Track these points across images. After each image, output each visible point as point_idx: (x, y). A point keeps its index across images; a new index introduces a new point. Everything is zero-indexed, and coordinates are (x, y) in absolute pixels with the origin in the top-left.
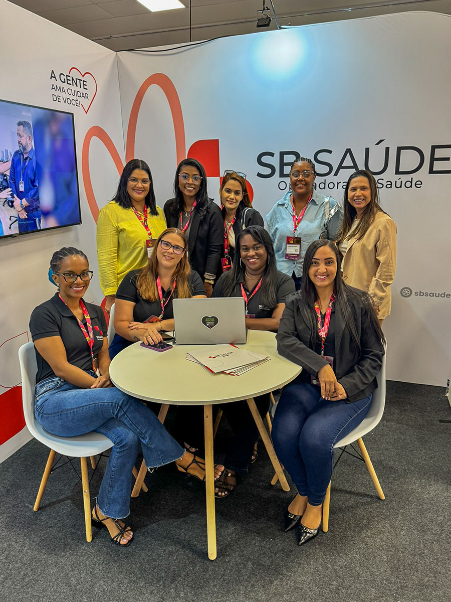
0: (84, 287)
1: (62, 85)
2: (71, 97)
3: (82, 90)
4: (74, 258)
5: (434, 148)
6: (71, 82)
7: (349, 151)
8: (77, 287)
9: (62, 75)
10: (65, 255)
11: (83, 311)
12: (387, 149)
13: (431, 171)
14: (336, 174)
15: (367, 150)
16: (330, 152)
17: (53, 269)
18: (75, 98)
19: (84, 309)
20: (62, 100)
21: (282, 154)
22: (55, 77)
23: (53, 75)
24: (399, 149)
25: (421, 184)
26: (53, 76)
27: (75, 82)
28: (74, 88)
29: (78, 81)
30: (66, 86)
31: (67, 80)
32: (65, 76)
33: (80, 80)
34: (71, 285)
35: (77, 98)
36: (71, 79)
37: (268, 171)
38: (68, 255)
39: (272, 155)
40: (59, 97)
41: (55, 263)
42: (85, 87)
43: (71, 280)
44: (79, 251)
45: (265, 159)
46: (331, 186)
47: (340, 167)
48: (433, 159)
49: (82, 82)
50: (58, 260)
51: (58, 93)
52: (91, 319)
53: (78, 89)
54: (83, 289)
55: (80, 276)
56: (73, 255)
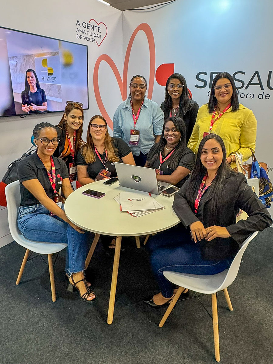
0: (53, 148)
1: (84, 29)
3: (97, 33)
4: (48, 129)
6: (90, 28)
7: (257, 73)
8: (49, 148)
9: (84, 23)
10: (43, 127)
11: (52, 164)
14: (246, 88)
15: (270, 72)
16: (244, 73)
17: (34, 136)
18: (92, 37)
19: (53, 163)
20: (83, 38)
21: (212, 74)
22: (79, 24)
26: (78, 23)
27: (93, 28)
28: (92, 31)
29: (95, 27)
30: (86, 30)
31: (88, 26)
32: (86, 24)
33: (96, 27)
34: (45, 146)
35: (93, 37)
36: (90, 26)
37: (202, 84)
38: (45, 127)
39: (206, 74)
40: (81, 36)
41: (36, 132)
43: (46, 144)
44: (52, 125)
45: (201, 76)
46: (242, 96)
47: (250, 84)
49: (97, 28)
50: (38, 130)
51: (80, 34)
52: (56, 170)
53: (95, 32)
54: (52, 150)
55: (51, 141)
56: (48, 128)
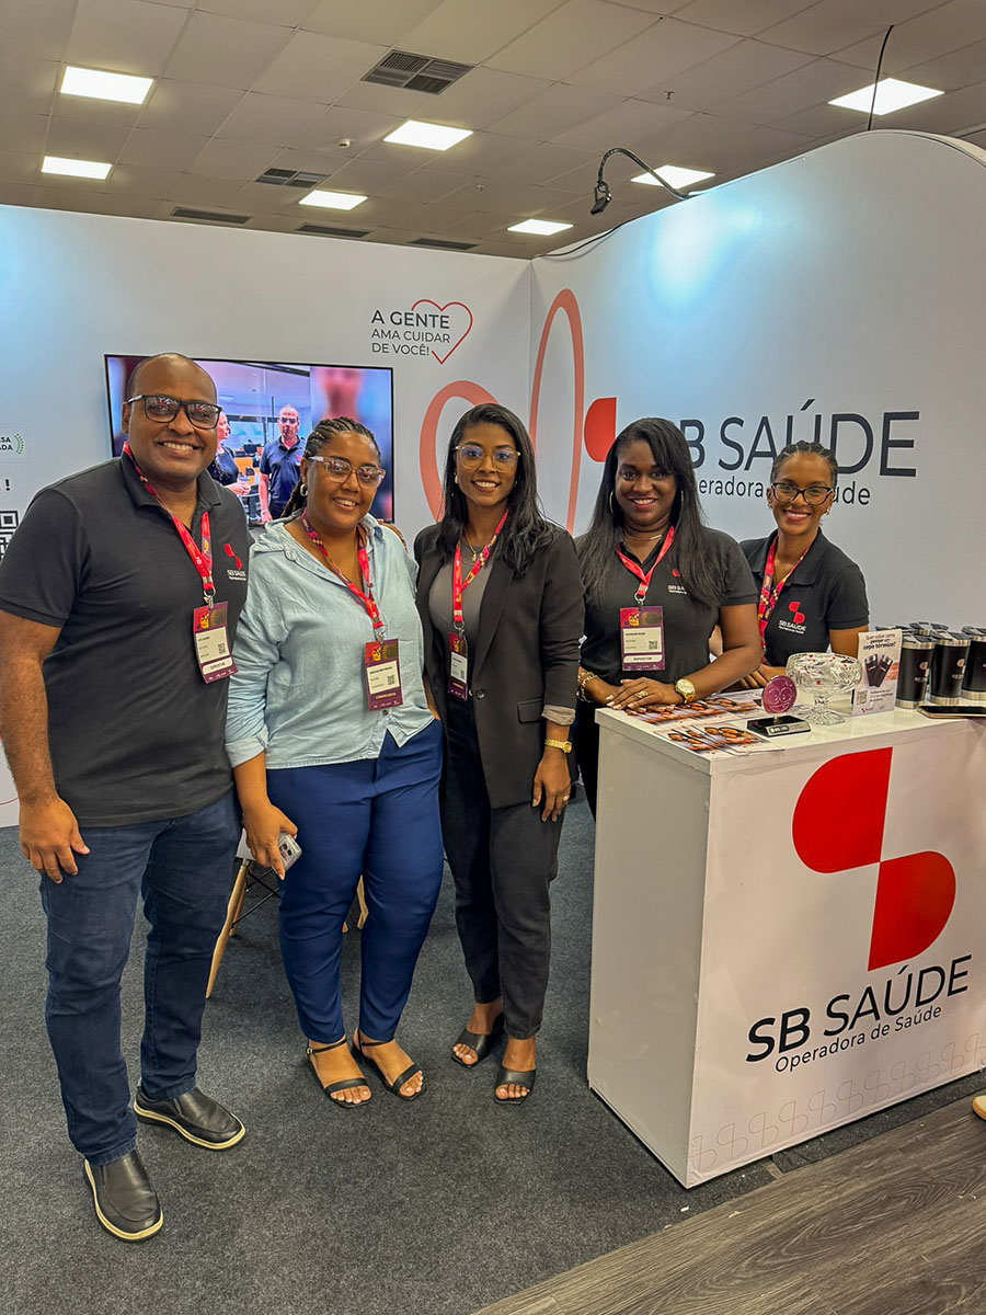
1: (393, 328)
2: (411, 344)
3: (438, 330)
5: (888, 417)
7: (765, 422)
9: (395, 315)
12: (818, 418)
13: (885, 471)
14: (747, 468)
15: (790, 418)
16: (741, 423)
18: (419, 344)
20: (390, 347)
22: (381, 319)
23: (378, 317)
24: (837, 418)
25: (868, 496)
27: (422, 320)
28: (419, 329)
29: (430, 319)
30: (402, 329)
31: (406, 319)
32: (404, 314)
35: (426, 344)
36: (414, 317)
40: (385, 347)
42: (444, 324)
46: (741, 489)
47: (754, 454)
48: (887, 443)
49: (438, 320)
51: (381, 341)
53: (429, 329)
